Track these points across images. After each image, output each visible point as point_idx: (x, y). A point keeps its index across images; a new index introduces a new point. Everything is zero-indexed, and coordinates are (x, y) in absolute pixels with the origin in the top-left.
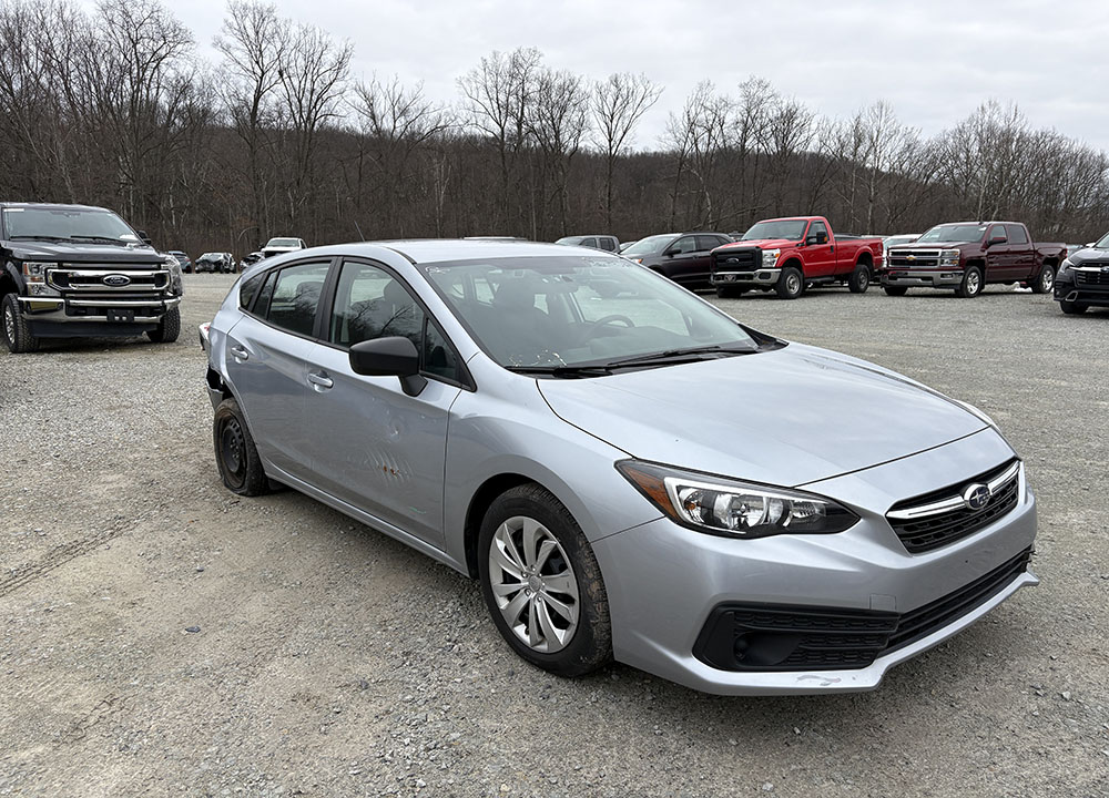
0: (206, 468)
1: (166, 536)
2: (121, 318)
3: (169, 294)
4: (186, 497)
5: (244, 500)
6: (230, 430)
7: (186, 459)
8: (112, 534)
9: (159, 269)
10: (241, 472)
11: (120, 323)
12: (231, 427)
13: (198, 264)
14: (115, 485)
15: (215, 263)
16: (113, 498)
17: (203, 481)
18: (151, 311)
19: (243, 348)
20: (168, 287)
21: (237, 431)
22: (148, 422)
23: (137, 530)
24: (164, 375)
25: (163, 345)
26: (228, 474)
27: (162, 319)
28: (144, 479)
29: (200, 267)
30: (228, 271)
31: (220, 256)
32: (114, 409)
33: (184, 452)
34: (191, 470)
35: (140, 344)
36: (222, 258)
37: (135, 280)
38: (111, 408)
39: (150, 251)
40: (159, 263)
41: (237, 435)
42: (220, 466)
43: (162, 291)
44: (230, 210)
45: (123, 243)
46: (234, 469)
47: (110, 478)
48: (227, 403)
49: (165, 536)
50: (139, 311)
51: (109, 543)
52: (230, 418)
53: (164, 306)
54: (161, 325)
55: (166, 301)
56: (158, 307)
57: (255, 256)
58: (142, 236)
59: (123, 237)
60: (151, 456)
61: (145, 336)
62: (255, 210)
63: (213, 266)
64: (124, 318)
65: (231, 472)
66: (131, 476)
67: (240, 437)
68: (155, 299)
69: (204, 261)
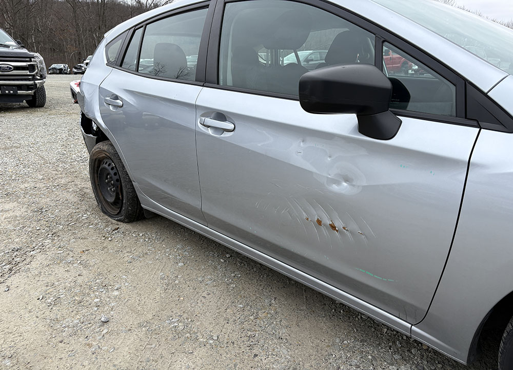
0: (83, 196)
1: (62, 270)
2: (9, 92)
3: (37, 77)
4: (73, 224)
5: (123, 226)
6: (104, 168)
7: (65, 187)
8: (10, 270)
9: (31, 61)
10: (118, 202)
11: (9, 95)
12: (106, 166)
13: (50, 70)
14: (11, 214)
15: (59, 69)
16: (10, 227)
17: (84, 208)
18: (28, 87)
19: (117, 98)
20: (37, 73)
21: (112, 169)
22: (32, 158)
23: (34, 264)
24: (40, 126)
25: (36, 109)
26: (104, 203)
27: (35, 93)
28: (34, 207)
29: (51, 71)
30: (66, 74)
31: (62, 66)
32: (8, 149)
33: (63, 181)
34: (73, 198)
35: (22, 108)
36: (62, 67)
37: (17, 68)
38: (6, 149)
39: (25, 51)
40: (30, 58)
41: (112, 172)
42: (97, 196)
43: (34, 75)
44: (65, 43)
45: (8, 47)
46: (111, 200)
47: (7, 207)
48: (101, 146)
49: (60, 271)
50: (20, 87)
51: (8, 283)
52: (104, 158)
53: (36, 85)
54: (34, 96)
55: (36, 82)
56: (32, 85)
57: (80, 66)
58: (19, 43)
59: (7, 43)
60: (37, 186)
61: (24, 103)
62: (77, 43)
63: (58, 71)
64: (12, 92)
65: (107, 202)
66: (24, 204)
67: (115, 174)
68: (29, 80)
69: (53, 68)
